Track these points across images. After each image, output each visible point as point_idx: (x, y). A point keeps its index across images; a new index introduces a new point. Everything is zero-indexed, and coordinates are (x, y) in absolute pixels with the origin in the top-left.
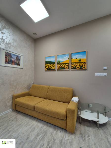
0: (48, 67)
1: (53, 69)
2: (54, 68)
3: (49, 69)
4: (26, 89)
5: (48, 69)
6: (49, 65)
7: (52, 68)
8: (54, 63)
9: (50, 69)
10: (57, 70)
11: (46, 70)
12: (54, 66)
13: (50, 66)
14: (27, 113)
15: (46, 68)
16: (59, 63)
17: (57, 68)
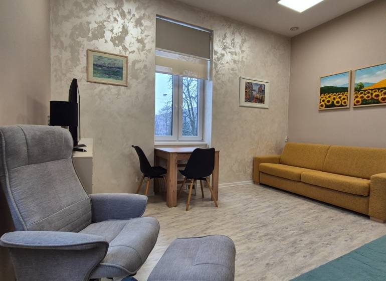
0: (328, 101)
1: (343, 106)
2: (345, 102)
3: (330, 106)
4: (273, 151)
5: (327, 106)
6: (331, 97)
7: (338, 102)
8: (344, 90)
9: (333, 105)
10: (352, 105)
11: (323, 108)
12: (344, 99)
13: (334, 99)
14: (283, 187)
15: (323, 103)
16: (360, 88)
17: (353, 102)
